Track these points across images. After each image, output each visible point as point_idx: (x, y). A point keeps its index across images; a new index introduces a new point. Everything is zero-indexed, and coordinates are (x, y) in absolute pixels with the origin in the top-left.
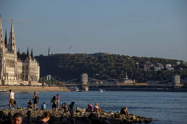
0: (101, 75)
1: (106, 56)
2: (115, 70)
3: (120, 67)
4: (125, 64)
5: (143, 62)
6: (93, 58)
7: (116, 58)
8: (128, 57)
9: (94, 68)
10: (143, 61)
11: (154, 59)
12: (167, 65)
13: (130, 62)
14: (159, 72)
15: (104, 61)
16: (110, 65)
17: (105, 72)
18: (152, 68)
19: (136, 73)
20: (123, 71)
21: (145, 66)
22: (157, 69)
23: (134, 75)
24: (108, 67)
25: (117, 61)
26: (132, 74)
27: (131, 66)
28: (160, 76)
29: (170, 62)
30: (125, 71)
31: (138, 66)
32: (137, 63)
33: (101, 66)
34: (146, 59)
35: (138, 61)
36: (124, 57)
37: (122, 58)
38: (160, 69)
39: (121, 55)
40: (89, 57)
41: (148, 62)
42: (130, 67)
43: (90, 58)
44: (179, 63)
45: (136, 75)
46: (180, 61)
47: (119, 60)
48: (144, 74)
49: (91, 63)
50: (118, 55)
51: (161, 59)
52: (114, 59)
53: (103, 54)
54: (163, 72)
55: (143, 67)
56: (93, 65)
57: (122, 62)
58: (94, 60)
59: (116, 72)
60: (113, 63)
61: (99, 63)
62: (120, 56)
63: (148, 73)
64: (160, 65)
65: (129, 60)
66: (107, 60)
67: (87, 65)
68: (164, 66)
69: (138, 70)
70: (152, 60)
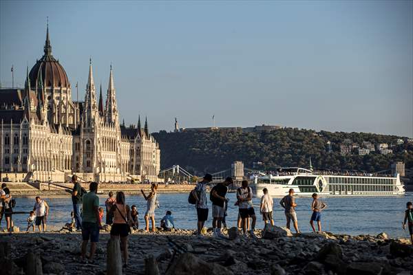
0: (266, 163)
1: (274, 131)
2: (290, 155)
3: (299, 150)
4: (307, 144)
5: (339, 141)
6: (251, 134)
7: (292, 135)
8: (313, 132)
9: (254, 153)
10: (338, 138)
11: (357, 135)
12: (381, 145)
13: (316, 140)
14: (366, 157)
15: (271, 140)
16: (281, 146)
17: (273, 159)
18: (355, 151)
19: (327, 160)
20: (304, 157)
21: (342, 147)
22: (363, 152)
23: (324, 163)
24: (279, 150)
25: (294, 140)
26: (320, 163)
27: (318, 147)
28: (369, 164)
29: (385, 139)
30: (307, 156)
31: (330, 147)
32: (329, 143)
33: (266, 148)
34: (345, 135)
35: (329, 139)
36: (306, 132)
37: (303, 134)
38: (368, 151)
39: (299, 129)
40: (244, 134)
41: (348, 140)
42: (316, 149)
43: (247, 135)
44: (401, 141)
45: (328, 163)
46: (402, 138)
47: (298, 137)
48: (341, 161)
49: (249, 143)
50: (296, 130)
51: (370, 135)
52: (288, 135)
53: (269, 127)
54: (375, 157)
55: (339, 149)
56: (252, 147)
57: (302, 141)
58: (253, 137)
59: (293, 158)
60: (286, 144)
61: (262, 144)
62: (299, 131)
63: (347, 159)
64: (369, 145)
65: (314, 138)
66: (275, 139)
67: (243, 147)
68: (376, 147)
69: (331, 154)
70: (355, 137)
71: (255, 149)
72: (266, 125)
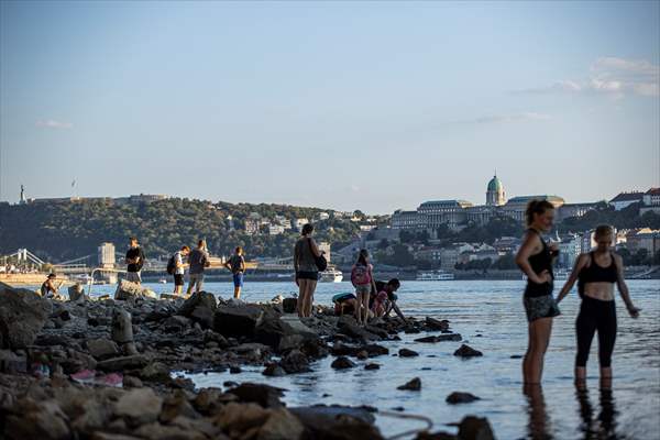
0: (146, 246)
1: (157, 203)
2: (178, 235)
3: (190, 228)
4: (201, 219)
5: (244, 215)
6: (125, 207)
7: (180, 207)
8: (209, 203)
9: (129, 232)
10: (242, 212)
11: (268, 207)
12: (299, 221)
13: (213, 215)
14: (280, 237)
15: (152, 215)
16: (166, 222)
17: (155, 240)
18: (265, 229)
19: (227, 242)
20: (196, 237)
21: (247, 223)
22: (275, 230)
23: (223, 245)
24: (163, 228)
25: (182, 214)
26: (218, 245)
27: (215, 224)
28: (283, 246)
29: (304, 212)
30: (201, 236)
31: (231, 224)
32: (230, 218)
33: (145, 225)
34: (251, 208)
35: (230, 213)
36: (199, 204)
37: (195, 206)
38: (281, 229)
39: (191, 200)
40: (116, 206)
41: (255, 215)
42: (212, 226)
43: (119, 208)
44: (326, 214)
45: (228, 244)
46: (326, 211)
47: (188, 210)
48: (246, 242)
49: (122, 219)
50: (185, 201)
51: (284, 207)
52: (175, 208)
53: (149, 197)
54: (291, 237)
55: (243, 227)
56: (126, 225)
57: (194, 215)
58: (127, 211)
59: (182, 239)
60: (172, 218)
61: (139, 219)
62: (190, 203)
63: (255, 239)
64: (283, 220)
65: (210, 212)
66: (157, 213)
67: (114, 225)
68: (292, 225)
69: (233, 234)
70: (265, 210)
71: (130, 226)
72: (145, 194)
